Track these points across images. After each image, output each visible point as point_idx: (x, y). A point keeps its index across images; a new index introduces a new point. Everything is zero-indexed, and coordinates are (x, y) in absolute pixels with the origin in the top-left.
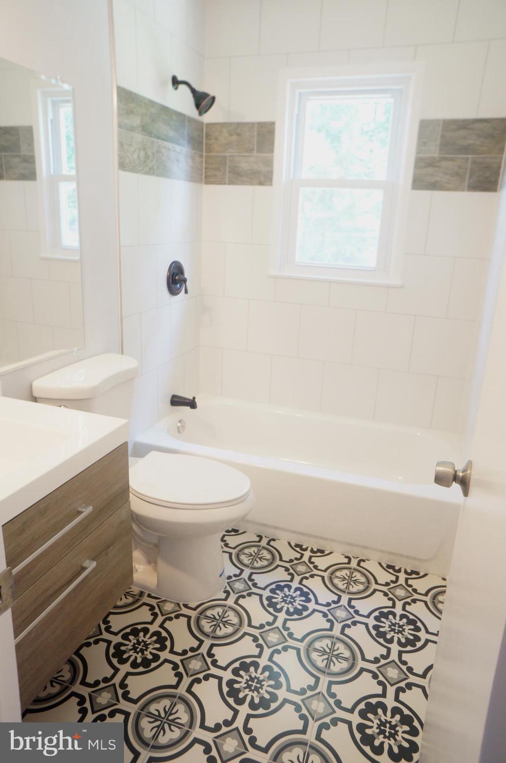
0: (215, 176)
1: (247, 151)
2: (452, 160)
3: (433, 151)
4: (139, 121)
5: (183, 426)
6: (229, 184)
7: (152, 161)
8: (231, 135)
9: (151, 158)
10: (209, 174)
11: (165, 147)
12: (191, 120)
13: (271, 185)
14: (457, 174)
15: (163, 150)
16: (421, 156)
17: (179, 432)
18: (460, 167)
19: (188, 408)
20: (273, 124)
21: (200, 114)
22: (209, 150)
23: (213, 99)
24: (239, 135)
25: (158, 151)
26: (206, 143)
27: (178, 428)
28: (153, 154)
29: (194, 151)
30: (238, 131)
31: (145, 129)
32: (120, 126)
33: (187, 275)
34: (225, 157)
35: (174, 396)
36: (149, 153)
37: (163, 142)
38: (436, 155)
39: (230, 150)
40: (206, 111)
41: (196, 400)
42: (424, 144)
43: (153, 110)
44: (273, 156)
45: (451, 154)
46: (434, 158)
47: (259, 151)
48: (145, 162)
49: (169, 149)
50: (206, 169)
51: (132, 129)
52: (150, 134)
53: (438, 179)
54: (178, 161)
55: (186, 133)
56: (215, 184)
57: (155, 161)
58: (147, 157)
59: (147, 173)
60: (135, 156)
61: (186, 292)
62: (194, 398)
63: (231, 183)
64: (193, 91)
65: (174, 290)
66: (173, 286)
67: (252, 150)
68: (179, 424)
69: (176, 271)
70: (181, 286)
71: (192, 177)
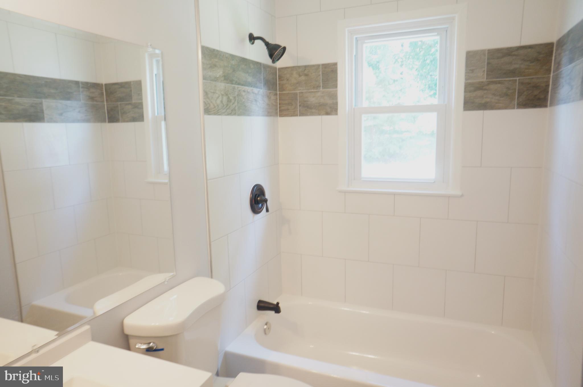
0: (288, 110)
1: (314, 88)
2: (500, 82)
3: (481, 77)
4: (221, 73)
5: (269, 328)
6: (300, 115)
7: (234, 103)
8: (300, 76)
9: (233, 101)
10: (283, 108)
11: (244, 91)
12: (266, 67)
13: (337, 114)
14: (506, 95)
15: (243, 94)
16: (469, 81)
17: (265, 334)
18: (508, 89)
19: (273, 312)
20: (335, 64)
21: (274, 62)
22: (282, 89)
23: (284, 49)
24: (306, 75)
25: (239, 95)
26: (279, 84)
27: (265, 330)
28: (235, 97)
29: (270, 91)
30: (306, 72)
31: (227, 78)
32: (204, 78)
33: (267, 196)
34: (296, 94)
35: (260, 302)
36: (231, 98)
37: (243, 87)
38: (485, 80)
39: (300, 88)
40: (278, 60)
41: (280, 305)
42: (472, 71)
43: (233, 62)
44: (337, 91)
45: (497, 78)
46: (482, 82)
47: (324, 87)
48: (227, 105)
49: (248, 92)
50: (280, 104)
51: (216, 79)
52: (231, 82)
53: (488, 100)
54: (256, 101)
55: (262, 77)
56: (289, 116)
57: (236, 104)
58: (229, 101)
59: (229, 114)
60: (219, 101)
61: (267, 210)
62: (278, 303)
63: (302, 114)
64: (267, 44)
65: (257, 210)
66: (256, 206)
67: (318, 87)
68: (265, 327)
69: (258, 193)
70: (262, 205)
71: (269, 112)
